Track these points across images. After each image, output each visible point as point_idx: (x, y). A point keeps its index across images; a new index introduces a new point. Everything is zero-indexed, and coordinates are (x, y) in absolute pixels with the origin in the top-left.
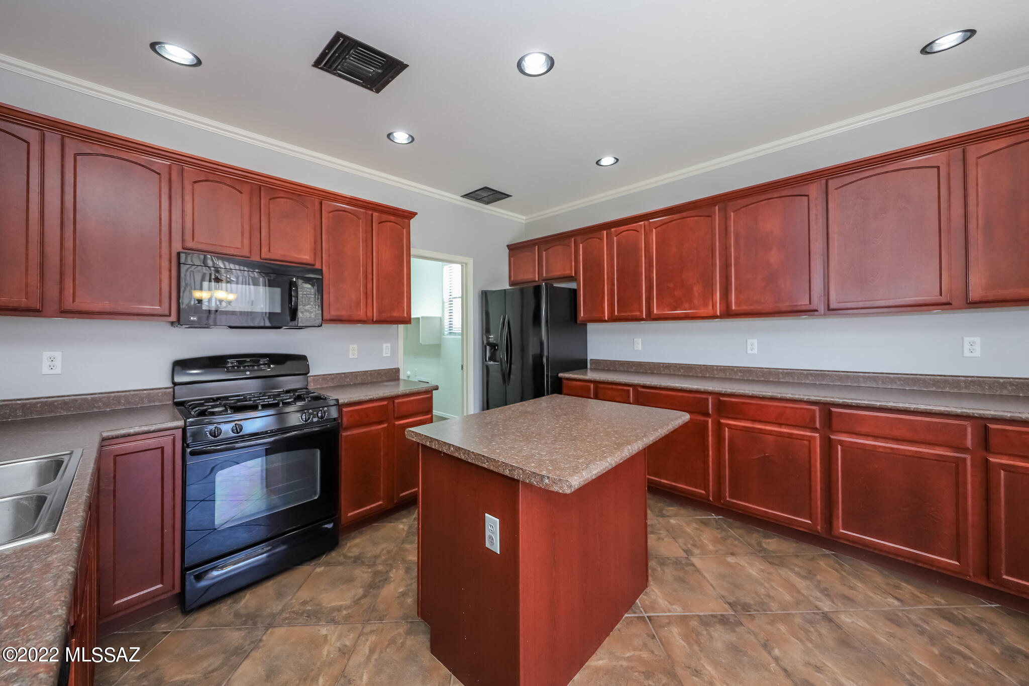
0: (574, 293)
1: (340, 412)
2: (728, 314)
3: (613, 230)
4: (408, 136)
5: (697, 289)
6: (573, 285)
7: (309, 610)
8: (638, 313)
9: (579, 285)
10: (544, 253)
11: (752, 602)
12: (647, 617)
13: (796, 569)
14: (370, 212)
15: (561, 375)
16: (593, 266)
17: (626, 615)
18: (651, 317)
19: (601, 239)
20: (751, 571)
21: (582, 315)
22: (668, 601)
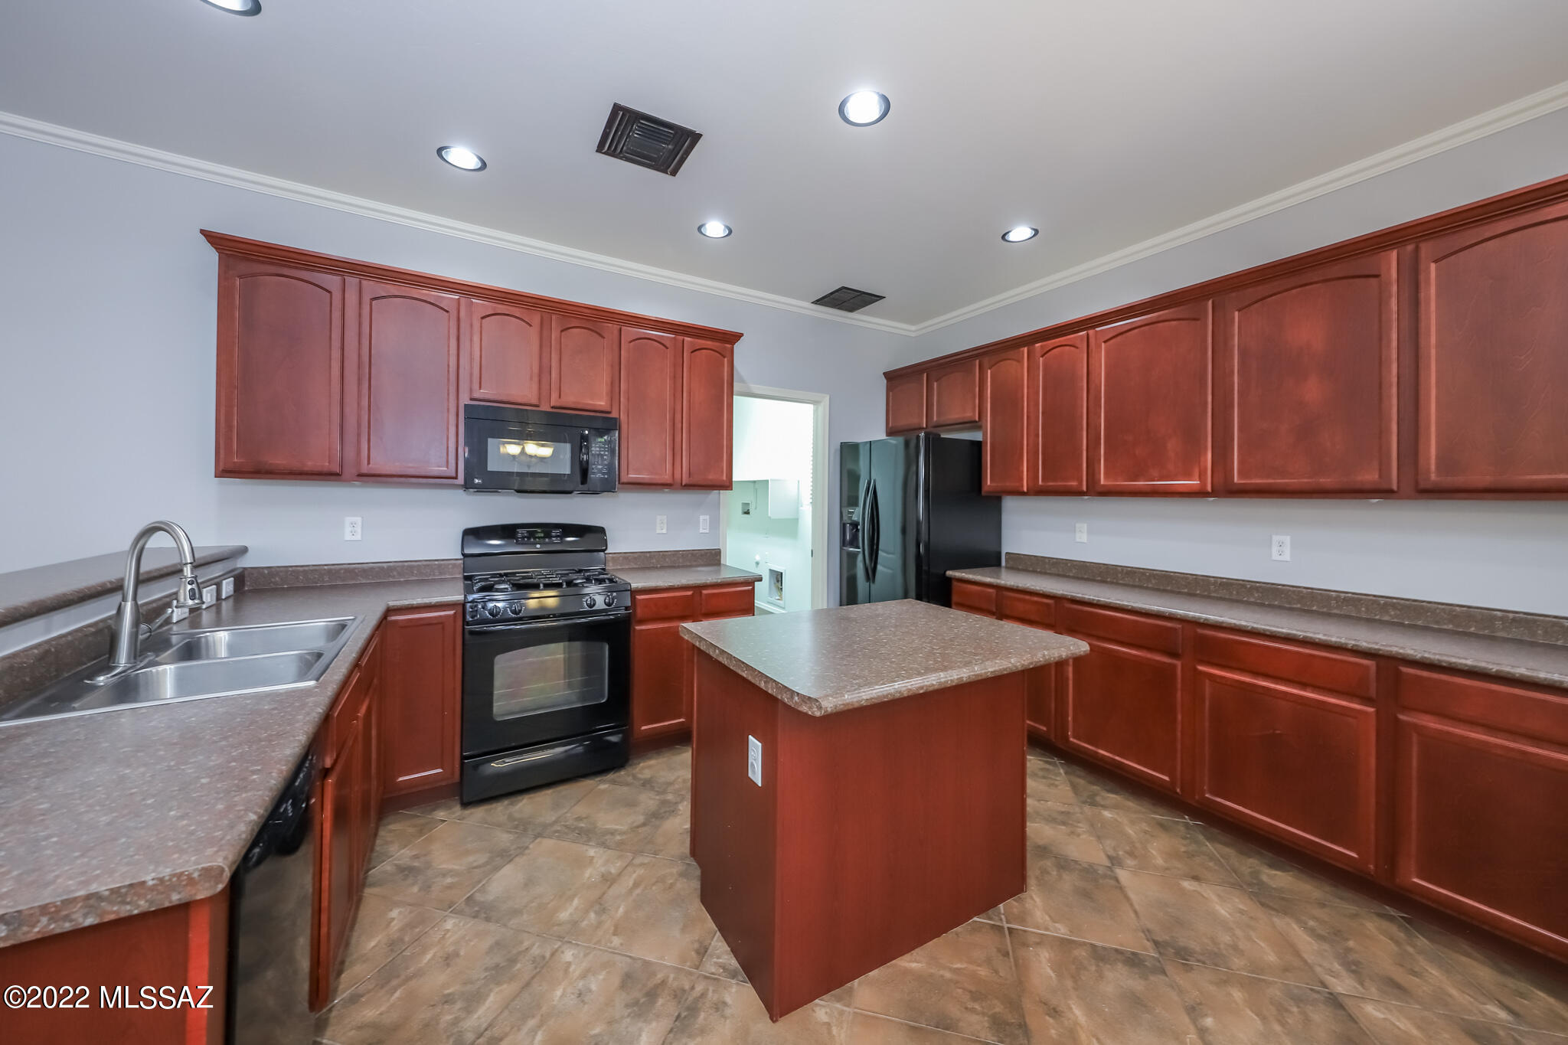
0: (977, 446)
1: (633, 599)
2: (1226, 490)
3: (1037, 345)
4: (723, 227)
5: (1173, 446)
6: (977, 436)
7: (582, 828)
8: (1074, 483)
9: (985, 435)
10: (935, 384)
11: (1198, 949)
12: (1008, 928)
13: (1311, 923)
14: (681, 338)
15: (949, 573)
16: (1007, 402)
17: (975, 919)
18: (1095, 491)
19: (1020, 361)
20: (1218, 907)
21: (989, 483)
22: (1050, 916)
